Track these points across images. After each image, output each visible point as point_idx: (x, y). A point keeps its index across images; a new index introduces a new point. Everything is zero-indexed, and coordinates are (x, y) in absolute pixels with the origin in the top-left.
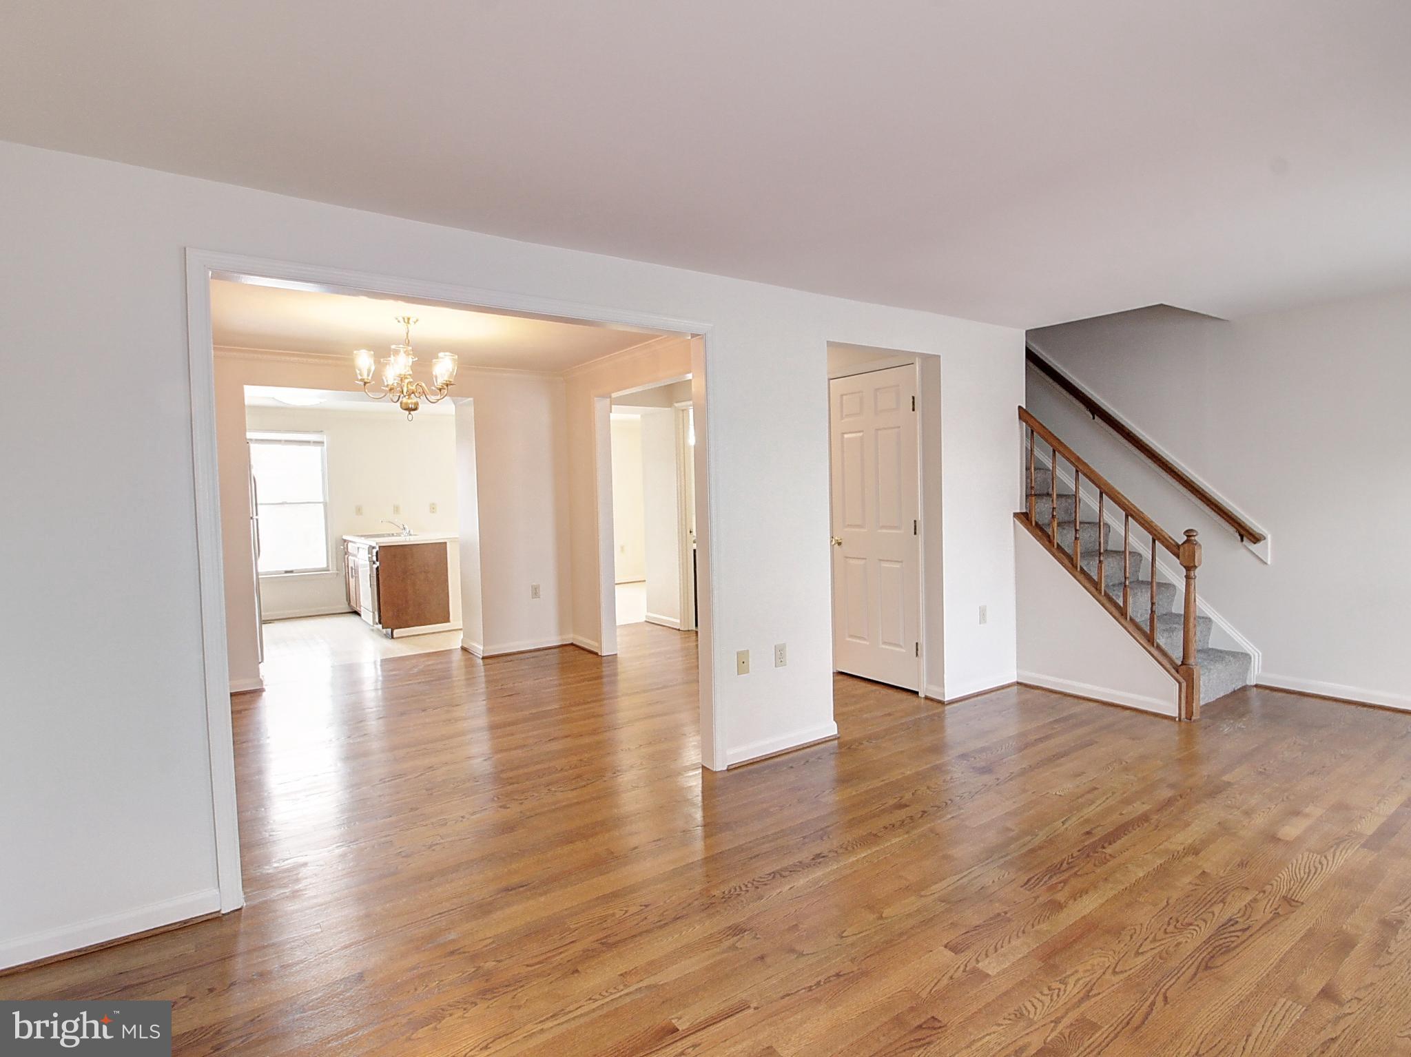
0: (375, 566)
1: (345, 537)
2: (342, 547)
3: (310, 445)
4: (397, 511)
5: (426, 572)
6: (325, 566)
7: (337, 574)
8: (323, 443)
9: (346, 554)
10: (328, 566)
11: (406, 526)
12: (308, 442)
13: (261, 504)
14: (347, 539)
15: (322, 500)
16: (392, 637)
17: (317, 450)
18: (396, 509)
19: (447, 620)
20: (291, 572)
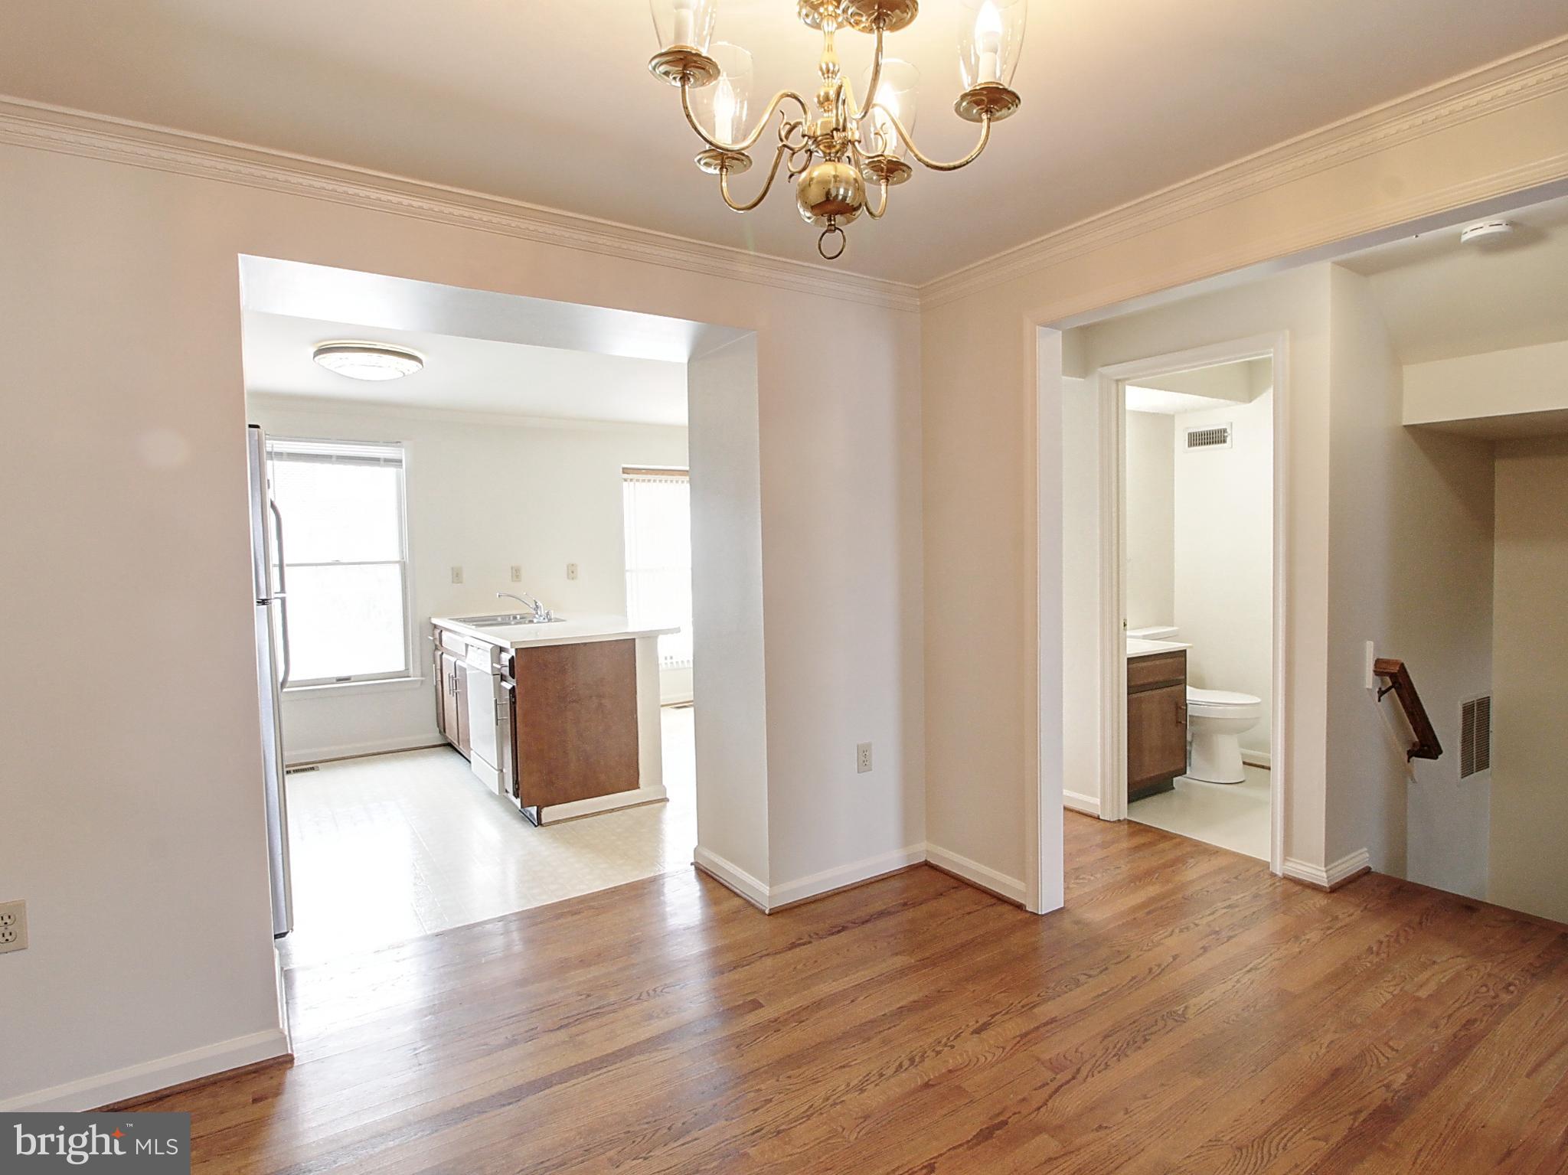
0: (507, 686)
1: (435, 621)
2: (432, 638)
3: (379, 465)
4: (517, 576)
5: (600, 696)
6: (401, 667)
7: (422, 681)
8: (401, 461)
9: (436, 648)
10: (407, 669)
11: (539, 604)
12: (373, 461)
13: (288, 565)
14: (437, 623)
15: (398, 559)
16: (540, 823)
17: (390, 472)
18: (516, 574)
19: (634, 784)
20: (347, 679)
